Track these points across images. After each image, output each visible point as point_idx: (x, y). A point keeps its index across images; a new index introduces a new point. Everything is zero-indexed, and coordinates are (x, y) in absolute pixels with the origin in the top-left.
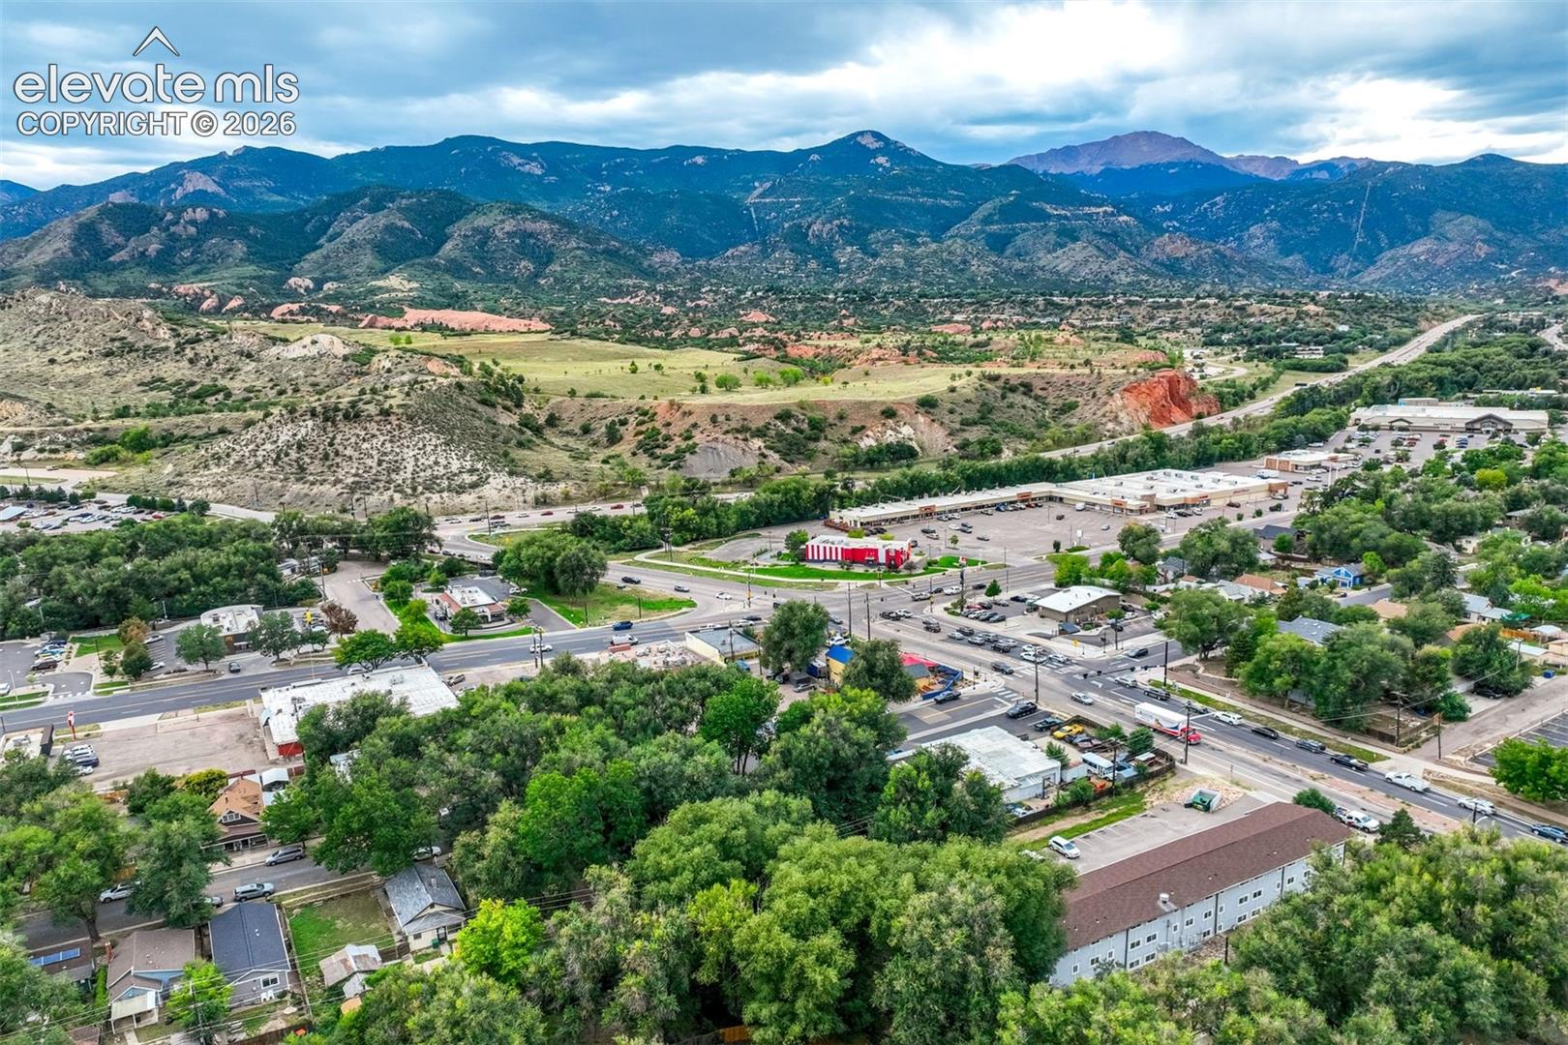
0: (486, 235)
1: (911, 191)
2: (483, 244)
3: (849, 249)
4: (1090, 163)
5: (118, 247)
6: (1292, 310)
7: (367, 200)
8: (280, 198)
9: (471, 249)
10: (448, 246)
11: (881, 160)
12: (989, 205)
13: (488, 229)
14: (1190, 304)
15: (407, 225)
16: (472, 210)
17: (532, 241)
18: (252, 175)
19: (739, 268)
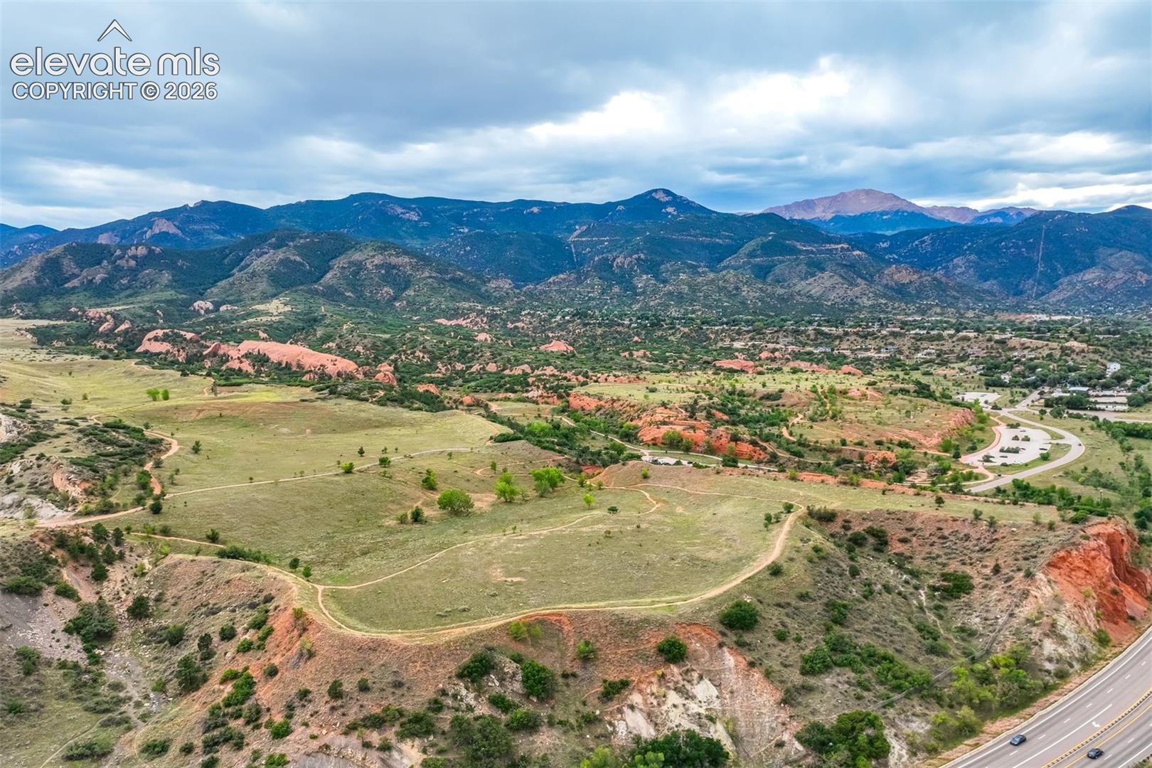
0: (360, 266)
1: (693, 232)
2: (356, 273)
3: (645, 277)
4: (824, 211)
5: (75, 276)
6: (1054, 345)
7: (274, 240)
8: (222, 237)
9: (346, 278)
10: (329, 276)
11: (670, 210)
12: (752, 243)
13: (361, 262)
14: (951, 336)
15: (298, 259)
16: (352, 248)
17: (395, 271)
18: (203, 221)
19: (559, 292)
